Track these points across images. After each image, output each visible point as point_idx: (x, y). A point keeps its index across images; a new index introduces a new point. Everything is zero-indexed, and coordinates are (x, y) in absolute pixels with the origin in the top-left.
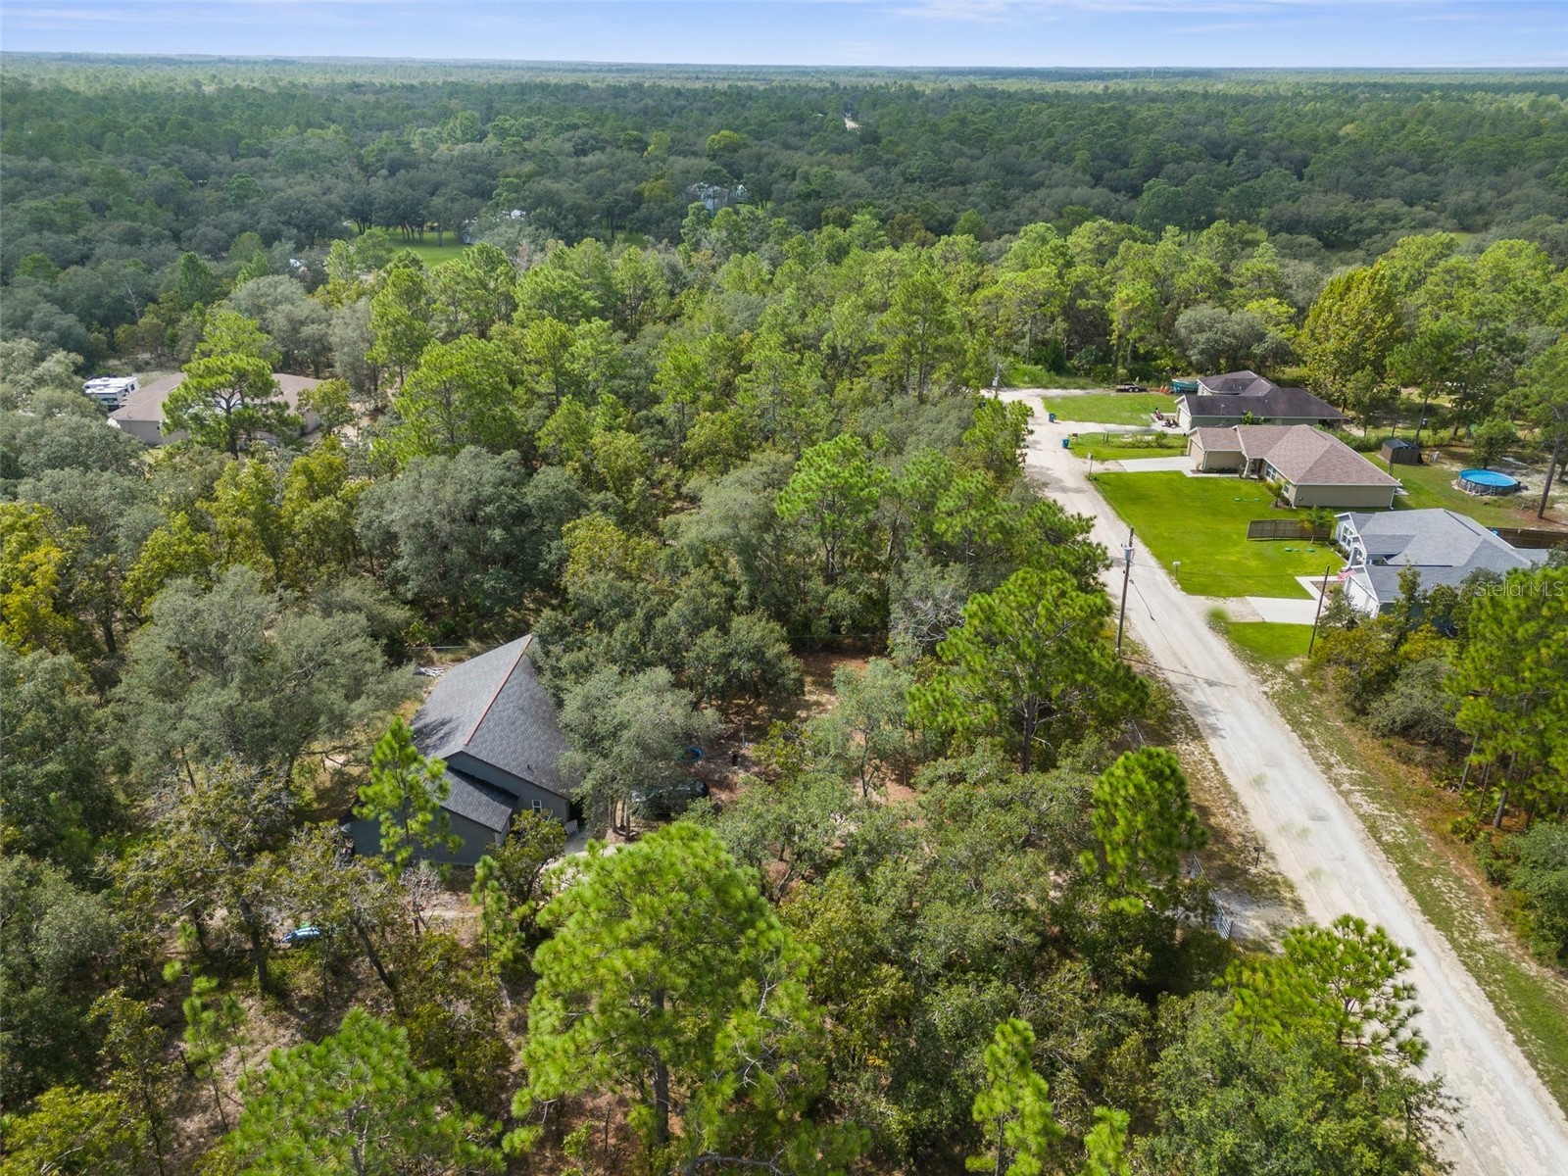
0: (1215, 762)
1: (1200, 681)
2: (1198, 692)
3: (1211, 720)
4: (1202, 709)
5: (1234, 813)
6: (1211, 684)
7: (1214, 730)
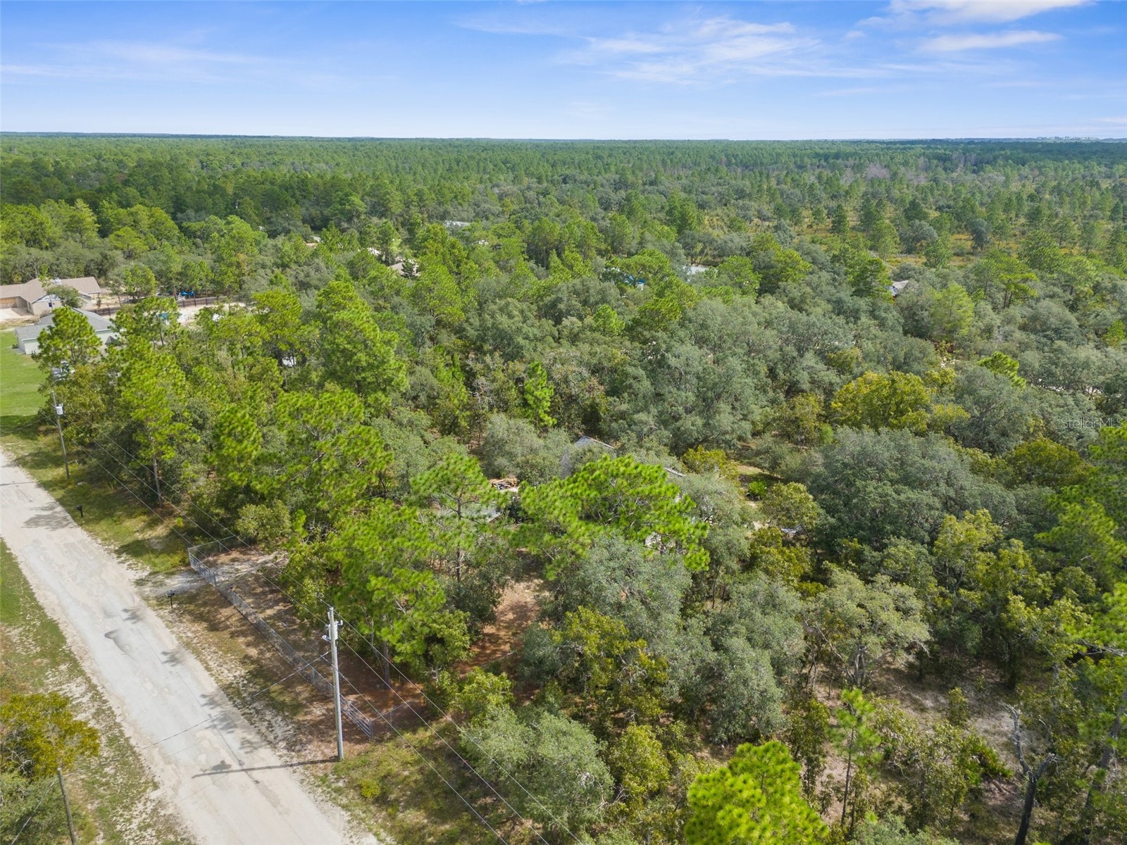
0: (208, 669)
1: (236, 766)
2: (236, 745)
3: (216, 712)
4: (228, 724)
5: (189, 634)
6: (222, 768)
7: (212, 703)
